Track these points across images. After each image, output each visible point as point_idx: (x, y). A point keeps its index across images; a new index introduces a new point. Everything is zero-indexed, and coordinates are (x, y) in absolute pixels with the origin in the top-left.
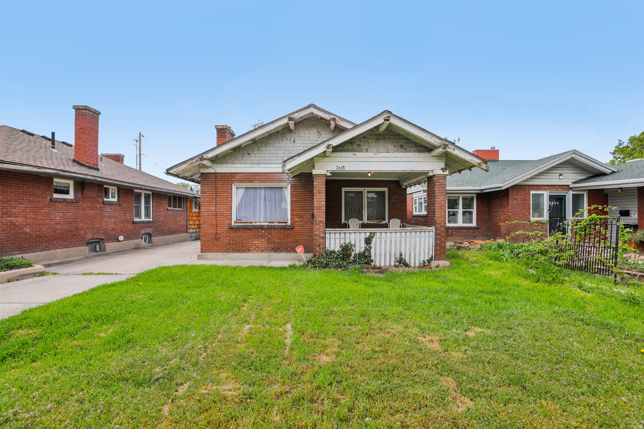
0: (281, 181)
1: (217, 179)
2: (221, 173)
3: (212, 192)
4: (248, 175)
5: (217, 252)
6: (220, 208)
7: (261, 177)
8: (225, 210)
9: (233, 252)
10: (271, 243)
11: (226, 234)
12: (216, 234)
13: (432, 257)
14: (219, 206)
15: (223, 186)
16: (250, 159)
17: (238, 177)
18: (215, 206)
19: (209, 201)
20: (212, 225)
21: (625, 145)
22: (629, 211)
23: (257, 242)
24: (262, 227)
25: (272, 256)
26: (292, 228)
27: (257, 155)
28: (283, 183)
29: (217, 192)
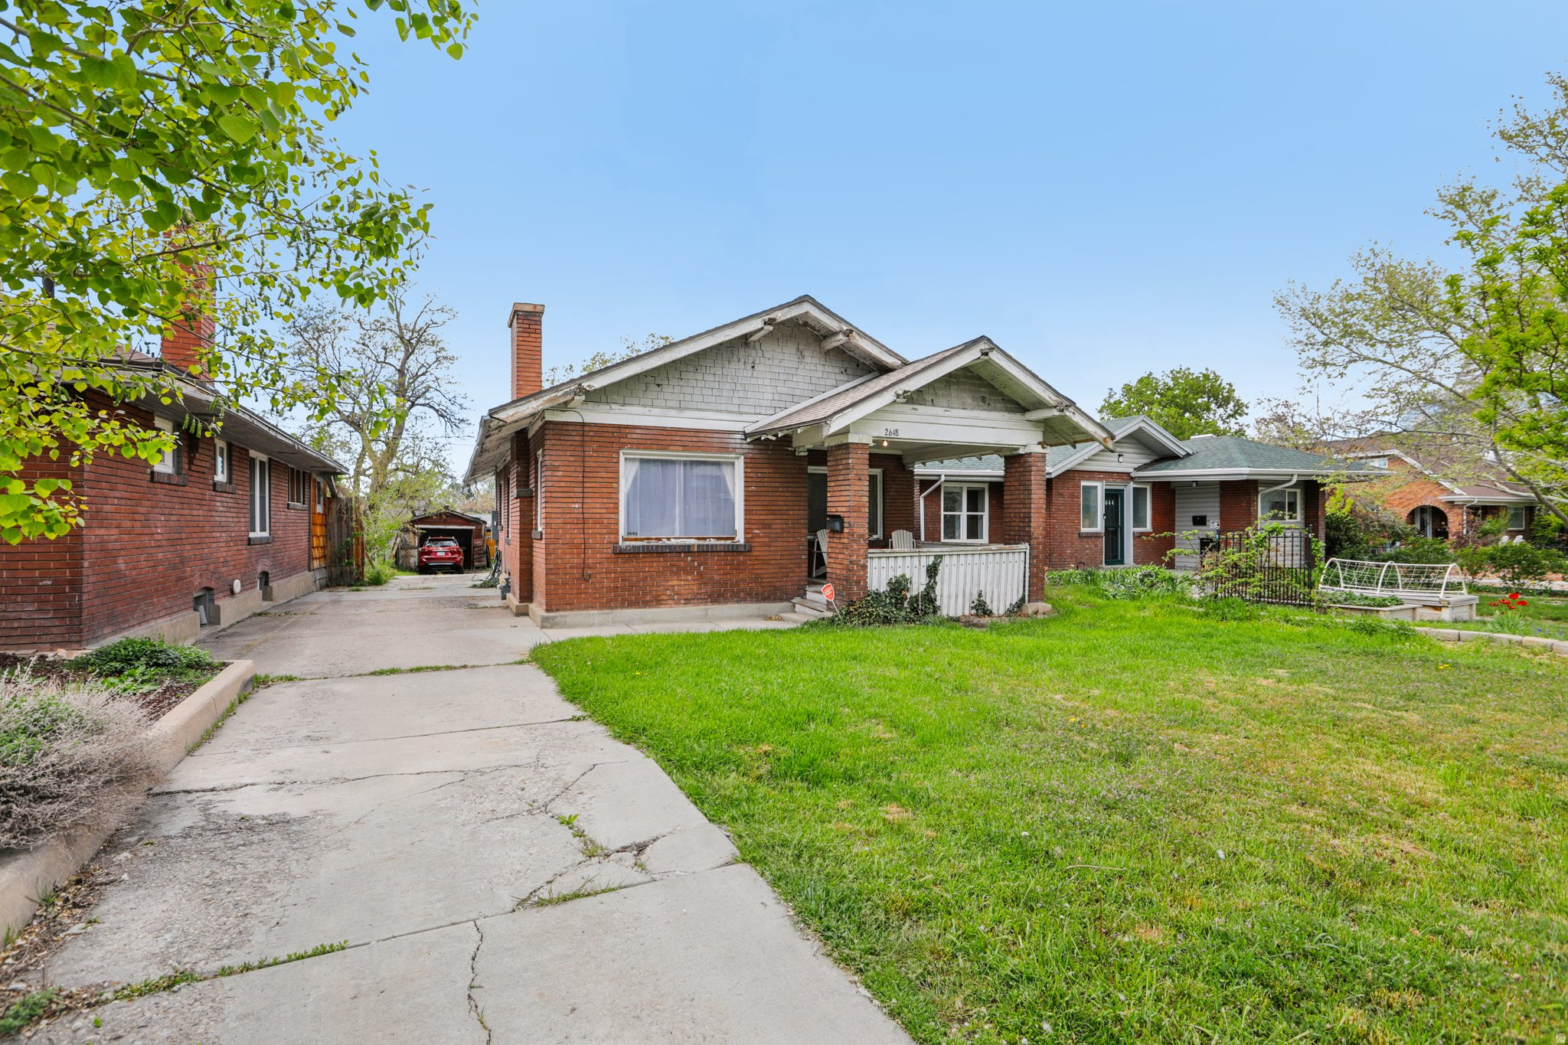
0: (725, 449)
1: (586, 439)
2: (596, 425)
3: (573, 469)
4: (656, 432)
5: (586, 608)
6: (593, 505)
7: (684, 439)
8: (604, 511)
9: (622, 607)
10: (706, 584)
11: (606, 565)
12: (584, 566)
13: (1024, 597)
14: (590, 500)
15: (600, 454)
16: (661, 396)
17: (635, 436)
18: (580, 500)
19: (566, 489)
20: (573, 546)
21: (1117, 397)
22: (1205, 517)
23: (675, 583)
24: (687, 550)
25: (710, 613)
26: (747, 549)
27: (677, 389)
28: (731, 453)
29: (587, 470)
